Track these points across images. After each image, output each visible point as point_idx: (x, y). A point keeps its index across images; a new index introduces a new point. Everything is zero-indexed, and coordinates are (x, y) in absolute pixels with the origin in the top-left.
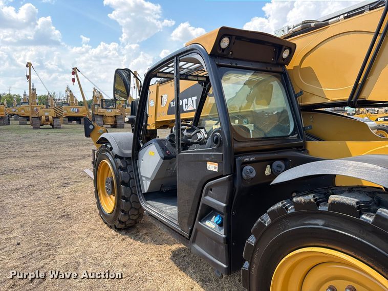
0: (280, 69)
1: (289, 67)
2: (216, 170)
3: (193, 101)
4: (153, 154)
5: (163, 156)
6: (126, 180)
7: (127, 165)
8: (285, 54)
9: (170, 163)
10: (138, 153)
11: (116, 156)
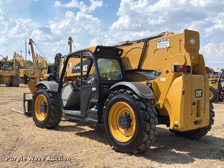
0: (118, 57)
1: (122, 56)
2: (95, 90)
3: (85, 67)
4: (69, 89)
5: (73, 89)
6: (54, 103)
7: (54, 96)
8: (120, 52)
9: (76, 93)
10: (61, 90)
11: (49, 92)
